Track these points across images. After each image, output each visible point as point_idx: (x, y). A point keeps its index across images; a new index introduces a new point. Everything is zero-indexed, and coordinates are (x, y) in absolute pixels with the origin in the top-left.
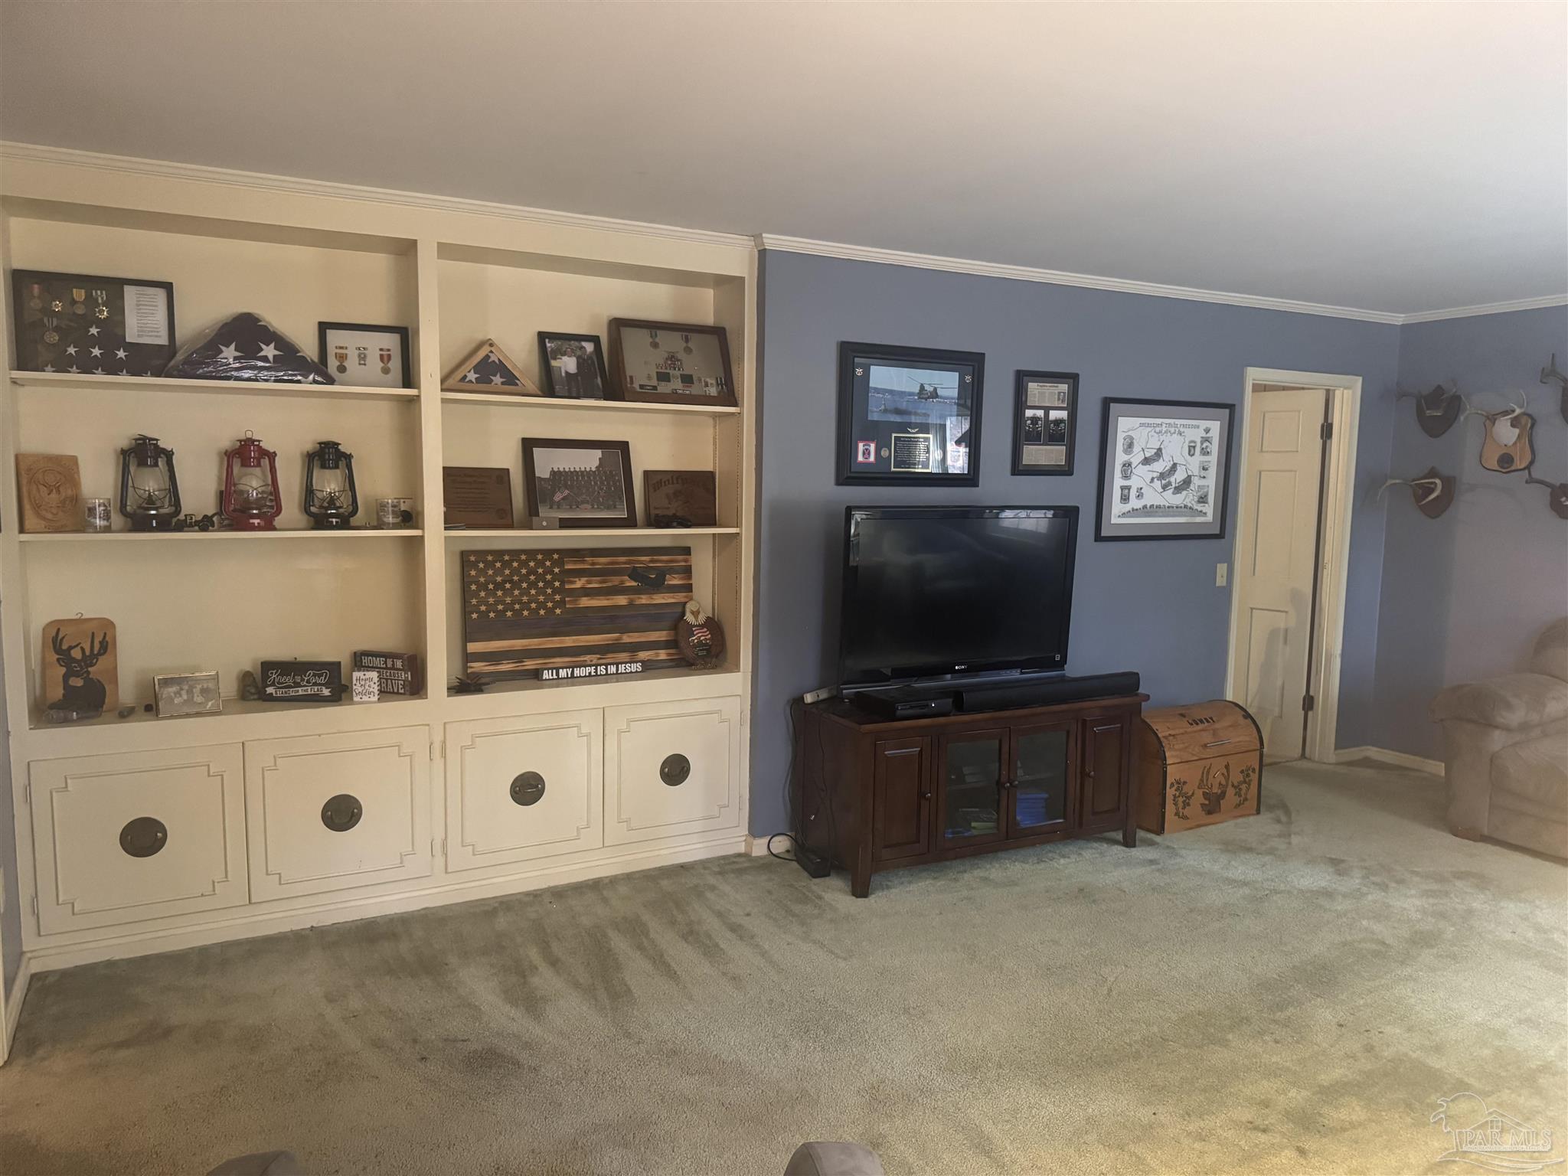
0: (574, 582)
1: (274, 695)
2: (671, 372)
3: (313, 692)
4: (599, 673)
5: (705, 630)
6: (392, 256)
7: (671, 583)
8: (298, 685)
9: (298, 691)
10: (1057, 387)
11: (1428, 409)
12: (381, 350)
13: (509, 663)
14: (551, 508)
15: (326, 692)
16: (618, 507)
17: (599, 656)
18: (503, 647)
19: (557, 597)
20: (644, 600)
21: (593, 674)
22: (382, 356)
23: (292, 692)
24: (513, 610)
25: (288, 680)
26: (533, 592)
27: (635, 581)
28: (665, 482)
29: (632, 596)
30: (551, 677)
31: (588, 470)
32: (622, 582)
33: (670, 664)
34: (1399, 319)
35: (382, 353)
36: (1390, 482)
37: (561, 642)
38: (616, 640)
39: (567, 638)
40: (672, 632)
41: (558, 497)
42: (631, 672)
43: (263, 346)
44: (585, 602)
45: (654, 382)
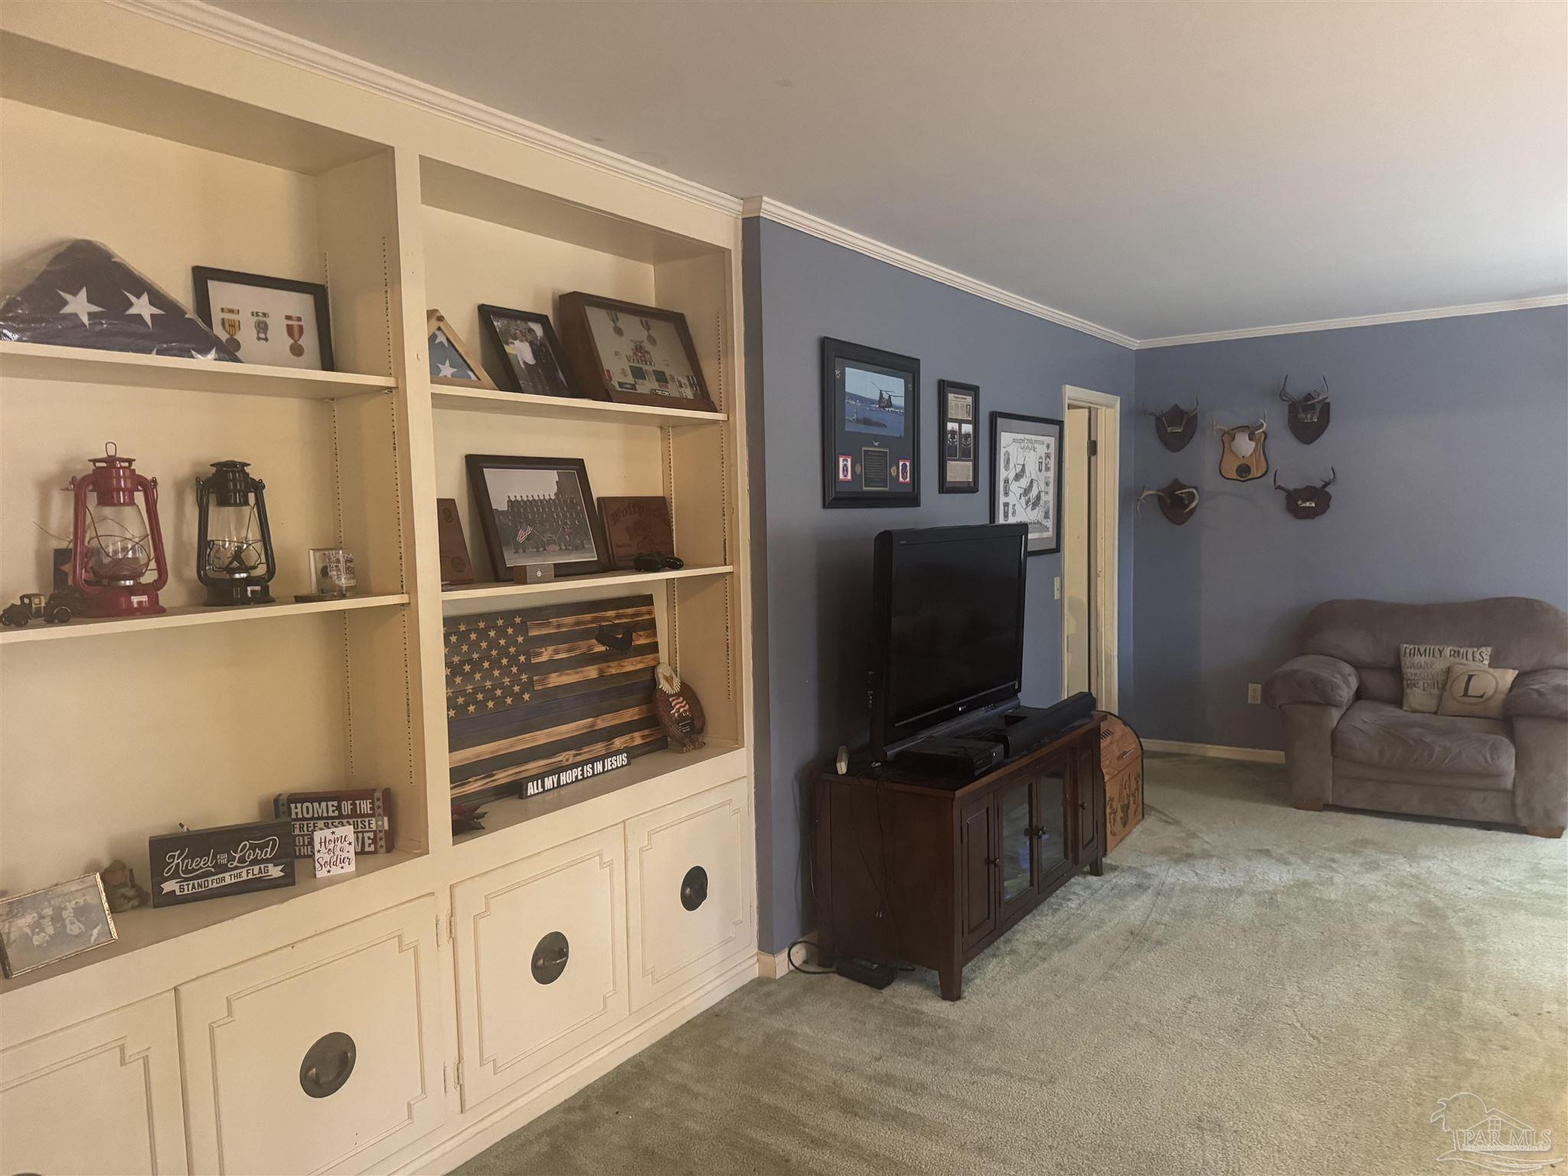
0: (539, 654)
1: (178, 893)
2: (645, 367)
3: (250, 876)
4: (585, 776)
5: (681, 699)
6: (295, 173)
7: (638, 643)
8: (224, 869)
9: (224, 879)
10: (965, 399)
11: (1169, 426)
12: (288, 318)
13: (476, 780)
14: (517, 552)
15: (275, 872)
16: (586, 546)
17: (573, 752)
18: (467, 759)
19: (524, 677)
20: (613, 669)
21: (580, 777)
22: (290, 328)
23: (213, 883)
24: (476, 702)
25: (204, 863)
26: (496, 673)
27: (604, 645)
28: (623, 512)
29: (600, 666)
30: (536, 792)
31: (547, 498)
32: (590, 648)
33: (646, 749)
34: (1135, 344)
35: (290, 322)
36: (1146, 493)
37: (534, 740)
38: (590, 727)
39: (539, 733)
40: (644, 707)
41: (522, 537)
42: (617, 767)
43: (133, 299)
44: (555, 680)
45: (630, 380)
